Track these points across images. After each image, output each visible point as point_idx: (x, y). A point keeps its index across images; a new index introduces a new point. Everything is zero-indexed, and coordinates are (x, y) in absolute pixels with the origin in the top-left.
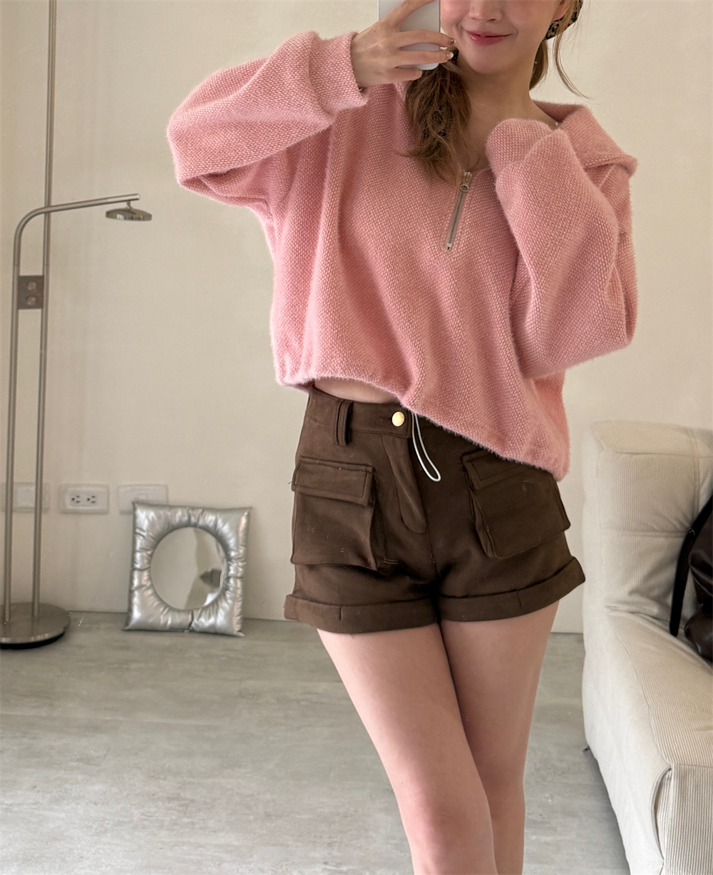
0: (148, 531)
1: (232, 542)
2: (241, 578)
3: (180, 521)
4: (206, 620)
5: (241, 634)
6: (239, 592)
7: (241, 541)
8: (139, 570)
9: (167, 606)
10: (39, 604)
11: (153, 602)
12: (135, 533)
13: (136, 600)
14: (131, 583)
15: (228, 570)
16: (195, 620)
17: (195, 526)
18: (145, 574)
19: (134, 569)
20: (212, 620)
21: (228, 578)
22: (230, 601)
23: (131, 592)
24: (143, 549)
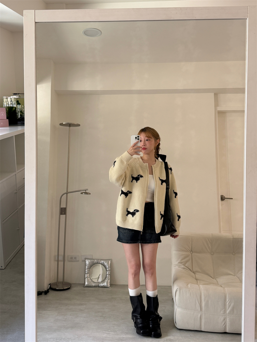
0: (89, 264)
1: (107, 267)
2: (110, 275)
3: (96, 262)
4: (102, 284)
5: (110, 287)
6: (109, 278)
7: (109, 267)
8: (87, 273)
9: (93, 281)
10: (64, 282)
11: (90, 280)
12: (85, 265)
13: (86, 280)
14: (85, 276)
15: (107, 273)
16: (100, 285)
17: (99, 263)
18: (88, 274)
19: (85, 273)
20: (103, 284)
21: (107, 275)
22: (107, 280)
23: (85, 278)
24: (87, 269)
